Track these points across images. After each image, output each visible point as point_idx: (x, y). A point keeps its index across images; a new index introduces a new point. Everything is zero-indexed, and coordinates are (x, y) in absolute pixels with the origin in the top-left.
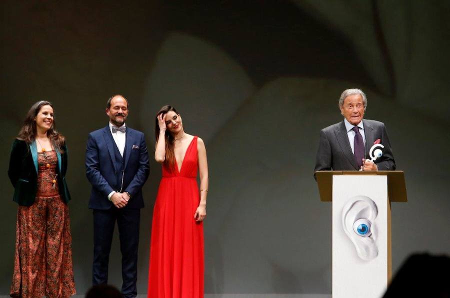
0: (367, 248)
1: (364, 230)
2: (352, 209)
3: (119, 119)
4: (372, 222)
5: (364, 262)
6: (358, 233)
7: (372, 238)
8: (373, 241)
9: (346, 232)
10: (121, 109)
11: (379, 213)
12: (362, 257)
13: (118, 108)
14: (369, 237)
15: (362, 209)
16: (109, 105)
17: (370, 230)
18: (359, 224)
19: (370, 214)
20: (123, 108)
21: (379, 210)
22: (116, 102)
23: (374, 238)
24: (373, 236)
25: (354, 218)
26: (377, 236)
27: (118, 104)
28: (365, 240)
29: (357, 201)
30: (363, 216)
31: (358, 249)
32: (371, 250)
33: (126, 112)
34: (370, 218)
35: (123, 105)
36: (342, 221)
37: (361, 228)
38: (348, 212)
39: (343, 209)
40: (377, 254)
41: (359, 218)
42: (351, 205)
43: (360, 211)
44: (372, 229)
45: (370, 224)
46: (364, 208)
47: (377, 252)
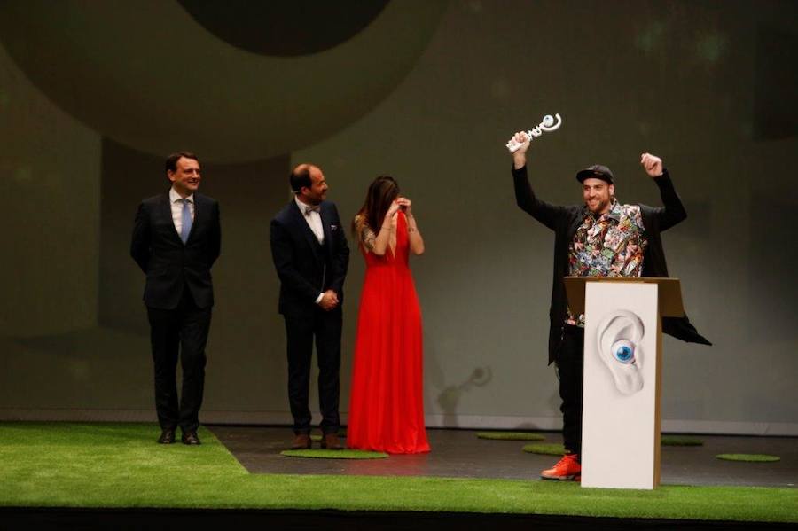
0: (629, 378)
1: (625, 355)
2: (612, 326)
4: (637, 344)
5: (624, 395)
6: (618, 358)
7: (636, 365)
8: (637, 369)
9: (604, 359)
11: (646, 334)
12: (622, 390)
14: (632, 363)
15: (623, 328)
17: (633, 356)
18: (619, 347)
19: (634, 333)
21: (646, 328)
23: (639, 365)
24: (638, 363)
25: (612, 339)
26: (642, 364)
28: (626, 367)
29: (618, 317)
30: (624, 336)
31: (618, 380)
32: (635, 380)
34: (633, 340)
36: (596, 341)
37: (621, 351)
38: (604, 332)
39: (598, 327)
40: (642, 387)
41: (619, 339)
42: (610, 320)
43: (620, 329)
44: (636, 354)
45: (633, 347)
46: (626, 325)
47: (641, 385)
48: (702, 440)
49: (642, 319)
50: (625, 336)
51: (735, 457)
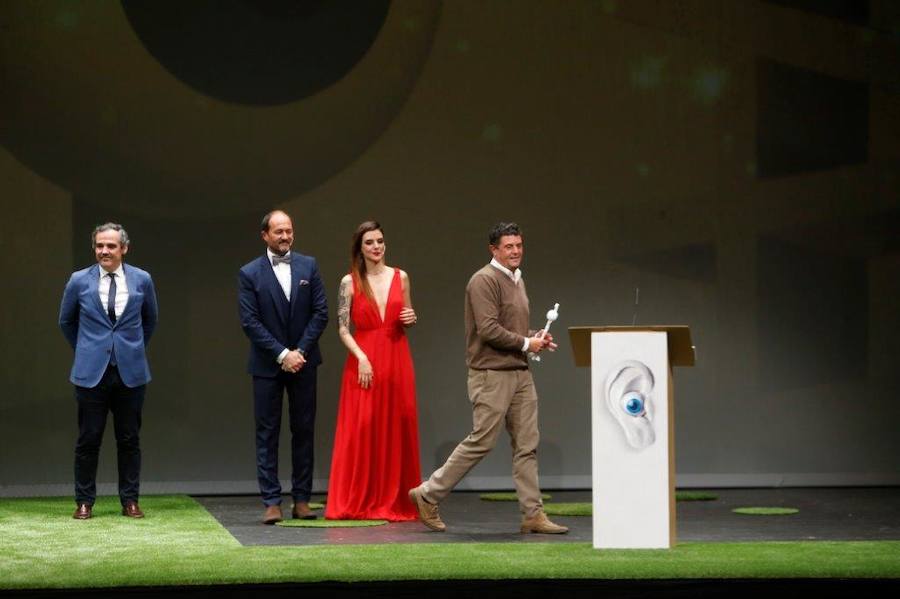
0: (640, 432)
1: (635, 407)
2: (620, 377)
4: (647, 396)
5: (635, 451)
6: (628, 411)
7: (646, 419)
8: (648, 423)
9: (614, 413)
10: (284, 233)
11: (656, 380)
12: (633, 445)
13: (281, 231)
14: (643, 416)
15: (632, 379)
17: (643, 408)
18: (629, 399)
19: (644, 384)
20: (288, 231)
22: (278, 224)
23: (650, 419)
24: (648, 415)
25: (621, 391)
26: (653, 416)
27: (281, 227)
28: (637, 420)
29: (626, 368)
31: (628, 435)
32: (646, 435)
33: (291, 236)
34: (643, 391)
35: (287, 226)
36: (604, 394)
37: (631, 404)
38: (611, 385)
39: (605, 380)
40: (654, 440)
41: (628, 390)
42: (618, 372)
43: (629, 381)
44: (647, 406)
45: (643, 399)
46: (635, 376)
47: (653, 438)
48: (716, 494)
49: (651, 368)
50: (634, 387)
51: (751, 511)
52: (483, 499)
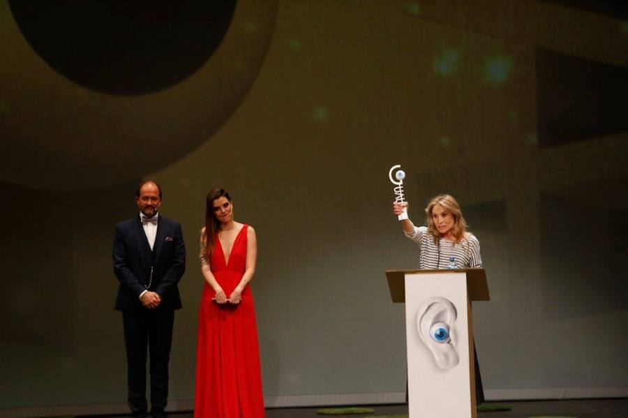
0: (446, 356)
1: (442, 335)
2: (430, 311)
3: (148, 211)
4: (451, 326)
5: (442, 370)
6: (434, 337)
7: (451, 344)
8: (452, 348)
9: (423, 339)
10: (150, 200)
11: (458, 317)
12: (440, 366)
13: (146, 198)
14: (448, 342)
15: (438, 312)
16: (138, 194)
17: (448, 336)
18: (436, 329)
19: (449, 316)
20: (153, 199)
21: (458, 312)
22: (146, 192)
23: (454, 344)
24: (453, 342)
25: (430, 322)
26: (457, 340)
27: (147, 194)
28: (444, 346)
29: (434, 303)
31: (437, 358)
32: (451, 357)
33: (155, 203)
34: (448, 322)
35: (153, 195)
36: (416, 325)
37: (438, 333)
38: (423, 316)
39: (417, 313)
40: (458, 361)
41: (436, 321)
42: (426, 307)
43: (436, 314)
44: (451, 334)
45: (448, 329)
46: (442, 310)
48: (509, 405)
49: (454, 303)
50: (441, 319)
52: (319, 414)
